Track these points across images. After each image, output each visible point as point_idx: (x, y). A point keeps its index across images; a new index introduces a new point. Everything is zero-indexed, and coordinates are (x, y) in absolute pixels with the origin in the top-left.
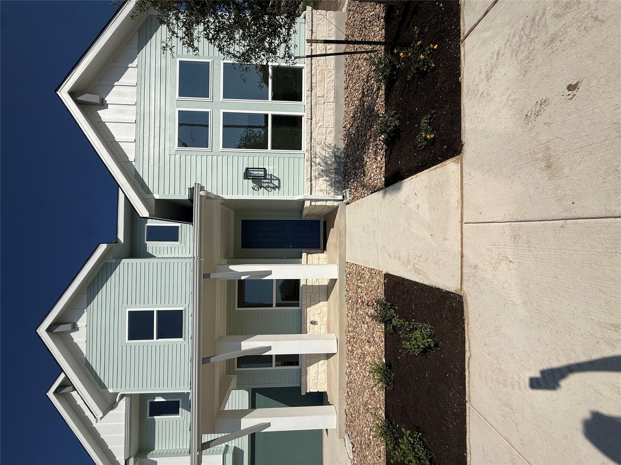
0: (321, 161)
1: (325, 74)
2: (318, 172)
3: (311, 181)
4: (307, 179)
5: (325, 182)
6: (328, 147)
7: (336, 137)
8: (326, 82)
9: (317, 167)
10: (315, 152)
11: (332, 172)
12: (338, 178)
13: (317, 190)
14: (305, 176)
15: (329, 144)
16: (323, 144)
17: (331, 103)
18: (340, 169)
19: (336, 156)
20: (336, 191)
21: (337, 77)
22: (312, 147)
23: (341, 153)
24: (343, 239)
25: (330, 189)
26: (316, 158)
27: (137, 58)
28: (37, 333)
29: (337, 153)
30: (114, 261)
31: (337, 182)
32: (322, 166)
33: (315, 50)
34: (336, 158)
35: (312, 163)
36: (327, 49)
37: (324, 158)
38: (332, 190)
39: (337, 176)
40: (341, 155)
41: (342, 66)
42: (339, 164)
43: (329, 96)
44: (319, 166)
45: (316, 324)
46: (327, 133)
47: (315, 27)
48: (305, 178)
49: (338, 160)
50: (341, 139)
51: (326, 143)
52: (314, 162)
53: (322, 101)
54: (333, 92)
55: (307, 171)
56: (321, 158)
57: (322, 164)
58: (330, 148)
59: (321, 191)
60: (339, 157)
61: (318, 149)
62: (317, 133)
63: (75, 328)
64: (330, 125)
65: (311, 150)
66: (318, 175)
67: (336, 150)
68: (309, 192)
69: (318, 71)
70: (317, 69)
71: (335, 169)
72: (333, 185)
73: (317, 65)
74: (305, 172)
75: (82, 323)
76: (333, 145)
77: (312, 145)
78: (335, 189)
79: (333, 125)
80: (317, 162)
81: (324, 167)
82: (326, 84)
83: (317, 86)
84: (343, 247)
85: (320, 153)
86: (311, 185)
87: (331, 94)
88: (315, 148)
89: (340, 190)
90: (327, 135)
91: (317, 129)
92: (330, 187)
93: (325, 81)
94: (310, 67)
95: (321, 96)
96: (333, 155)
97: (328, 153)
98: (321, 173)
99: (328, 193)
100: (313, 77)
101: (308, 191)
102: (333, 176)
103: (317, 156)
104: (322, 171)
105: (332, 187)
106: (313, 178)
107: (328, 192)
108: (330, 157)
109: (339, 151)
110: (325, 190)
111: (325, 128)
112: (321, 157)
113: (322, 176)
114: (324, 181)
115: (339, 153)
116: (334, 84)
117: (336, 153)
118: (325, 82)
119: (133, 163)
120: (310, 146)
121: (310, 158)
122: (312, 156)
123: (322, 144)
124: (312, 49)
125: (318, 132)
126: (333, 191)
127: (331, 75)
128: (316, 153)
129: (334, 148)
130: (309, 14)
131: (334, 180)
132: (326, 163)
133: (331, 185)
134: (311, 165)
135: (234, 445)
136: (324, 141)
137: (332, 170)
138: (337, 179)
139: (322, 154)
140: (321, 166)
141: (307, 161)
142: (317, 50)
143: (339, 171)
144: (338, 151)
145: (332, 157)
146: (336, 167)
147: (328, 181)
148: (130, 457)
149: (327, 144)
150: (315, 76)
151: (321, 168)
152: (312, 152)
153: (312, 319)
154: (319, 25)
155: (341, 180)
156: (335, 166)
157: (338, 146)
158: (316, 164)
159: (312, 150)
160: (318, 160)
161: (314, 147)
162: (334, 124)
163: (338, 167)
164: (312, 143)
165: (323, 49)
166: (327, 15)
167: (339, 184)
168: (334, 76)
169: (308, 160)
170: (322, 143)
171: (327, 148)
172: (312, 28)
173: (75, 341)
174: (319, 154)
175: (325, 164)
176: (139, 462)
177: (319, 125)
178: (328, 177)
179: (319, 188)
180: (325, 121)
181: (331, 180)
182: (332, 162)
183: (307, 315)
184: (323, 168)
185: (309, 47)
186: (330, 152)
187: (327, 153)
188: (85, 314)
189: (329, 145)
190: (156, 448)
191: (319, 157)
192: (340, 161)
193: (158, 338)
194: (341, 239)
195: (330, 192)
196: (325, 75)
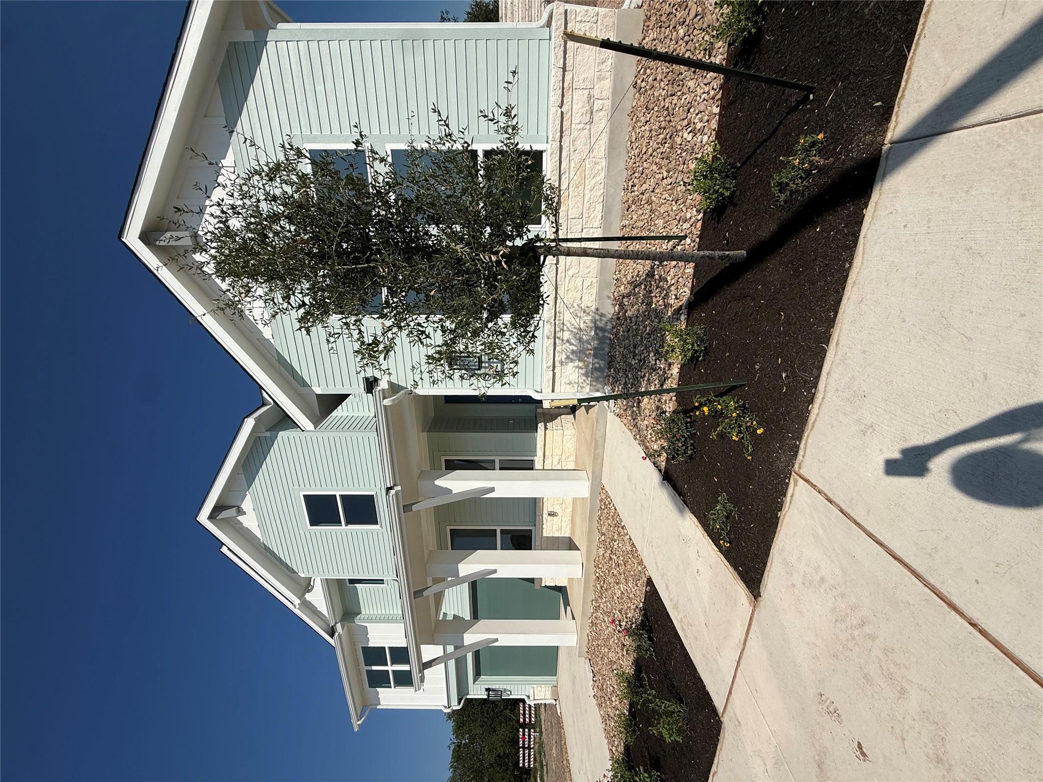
0: (571, 337)
1: (587, 169)
2: (566, 354)
3: (553, 370)
4: (548, 367)
5: (577, 369)
6: (584, 312)
7: (599, 296)
8: (588, 188)
9: (564, 346)
10: (562, 322)
11: (590, 353)
12: (598, 363)
13: (563, 383)
14: (544, 362)
15: (587, 307)
16: (577, 308)
17: (596, 230)
18: (603, 349)
19: (597, 328)
20: (594, 384)
21: (608, 176)
22: (558, 314)
23: (606, 323)
24: (599, 451)
25: (584, 381)
26: (563, 330)
27: (231, 147)
28: (197, 521)
29: (600, 323)
30: (268, 434)
31: (596, 369)
32: (573, 344)
33: (570, 113)
34: (598, 331)
35: (557, 340)
36: (595, 110)
37: (576, 331)
38: (587, 382)
39: (596, 361)
40: (606, 326)
41: (621, 150)
42: (601, 340)
43: (592, 216)
44: (568, 344)
45: (556, 516)
46: (584, 288)
47: (572, 57)
48: (545, 366)
49: (601, 335)
50: (609, 297)
51: (582, 305)
52: (559, 338)
53: (578, 227)
54: (599, 208)
55: (548, 354)
56: (572, 331)
57: (573, 341)
58: (588, 314)
59: (570, 384)
60: (603, 330)
61: (567, 317)
62: (566, 289)
63: (240, 512)
64: (590, 272)
65: (555, 320)
66: (565, 359)
67: (597, 317)
68: (551, 388)
69: (572, 162)
70: (571, 159)
71: (595, 349)
72: (590, 374)
73: (572, 150)
74: (545, 356)
75: (247, 505)
76: (593, 308)
77: (557, 310)
78: (593, 381)
79: (596, 271)
80: (565, 338)
81: (576, 346)
82: (587, 192)
83: (570, 197)
84: (600, 461)
85: (570, 323)
86: (554, 374)
87: (596, 211)
88: (562, 315)
89: (601, 382)
90: (584, 291)
91: (567, 282)
92: (585, 378)
93: (587, 183)
94: (558, 158)
95: (577, 216)
96: (593, 325)
97: (585, 322)
98: (571, 356)
99: (581, 387)
100: (563, 177)
101: (549, 386)
102: (591, 360)
103: (565, 328)
104: (573, 352)
105: (587, 378)
106: (557, 364)
107: (581, 385)
108: (586, 328)
109: (603, 318)
110: (576, 383)
111: (582, 279)
112: (573, 329)
113: (572, 361)
114: (574, 369)
115: (603, 322)
116: (602, 192)
117: (598, 323)
118: (586, 188)
119: (272, 341)
120: (553, 314)
121: (553, 333)
122: (557, 329)
123: (574, 307)
124: (562, 113)
125: (568, 287)
126: (588, 384)
127: (599, 170)
128: (563, 324)
129: (595, 313)
130: (559, 23)
131: (591, 366)
132: (580, 339)
133: (586, 375)
134: (555, 344)
135: (453, 613)
136: (578, 301)
137: (588, 350)
138: (597, 365)
139: (573, 325)
140: (571, 344)
141: (548, 338)
142: (573, 114)
143: (601, 352)
144: (601, 320)
145: (591, 328)
146: (596, 346)
147: (581, 368)
148: (336, 623)
149: (583, 308)
150: (567, 175)
151: (571, 347)
152: (557, 322)
153: (551, 509)
154: (579, 50)
155: (602, 366)
156: (595, 343)
157: (601, 311)
158: (563, 340)
159: (557, 318)
160: (567, 335)
161: (560, 313)
162: (598, 270)
163: (599, 346)
164: (557, 306)
165: (586, 113)
166: (599, 21)
167: (599, 373)
168: (604, 171)
169: (550, 337)
170: (575, 304)
171: (582, 312)
172: (565, 64)
173: (246, 525)
174: (569, 325)
175: (578, 341)
176: (348, 627)
177: (570, 273)
178: (581, 361)
179: (567, 379)
180: (581, 266)
181: (586, 367)
182: (591, 338)
183: (543, 505)
184: (575, 348)
185: (557, 111)
186: (587, 321)
187: (582, 322)
188: (248, 495)
189: (587, 309)
190: (363, 612)
191: (569, 330)
192: (604, 336)
193: (346, 525)
194: (597, 452)
195: (584, 385)
196: (587, 172)
